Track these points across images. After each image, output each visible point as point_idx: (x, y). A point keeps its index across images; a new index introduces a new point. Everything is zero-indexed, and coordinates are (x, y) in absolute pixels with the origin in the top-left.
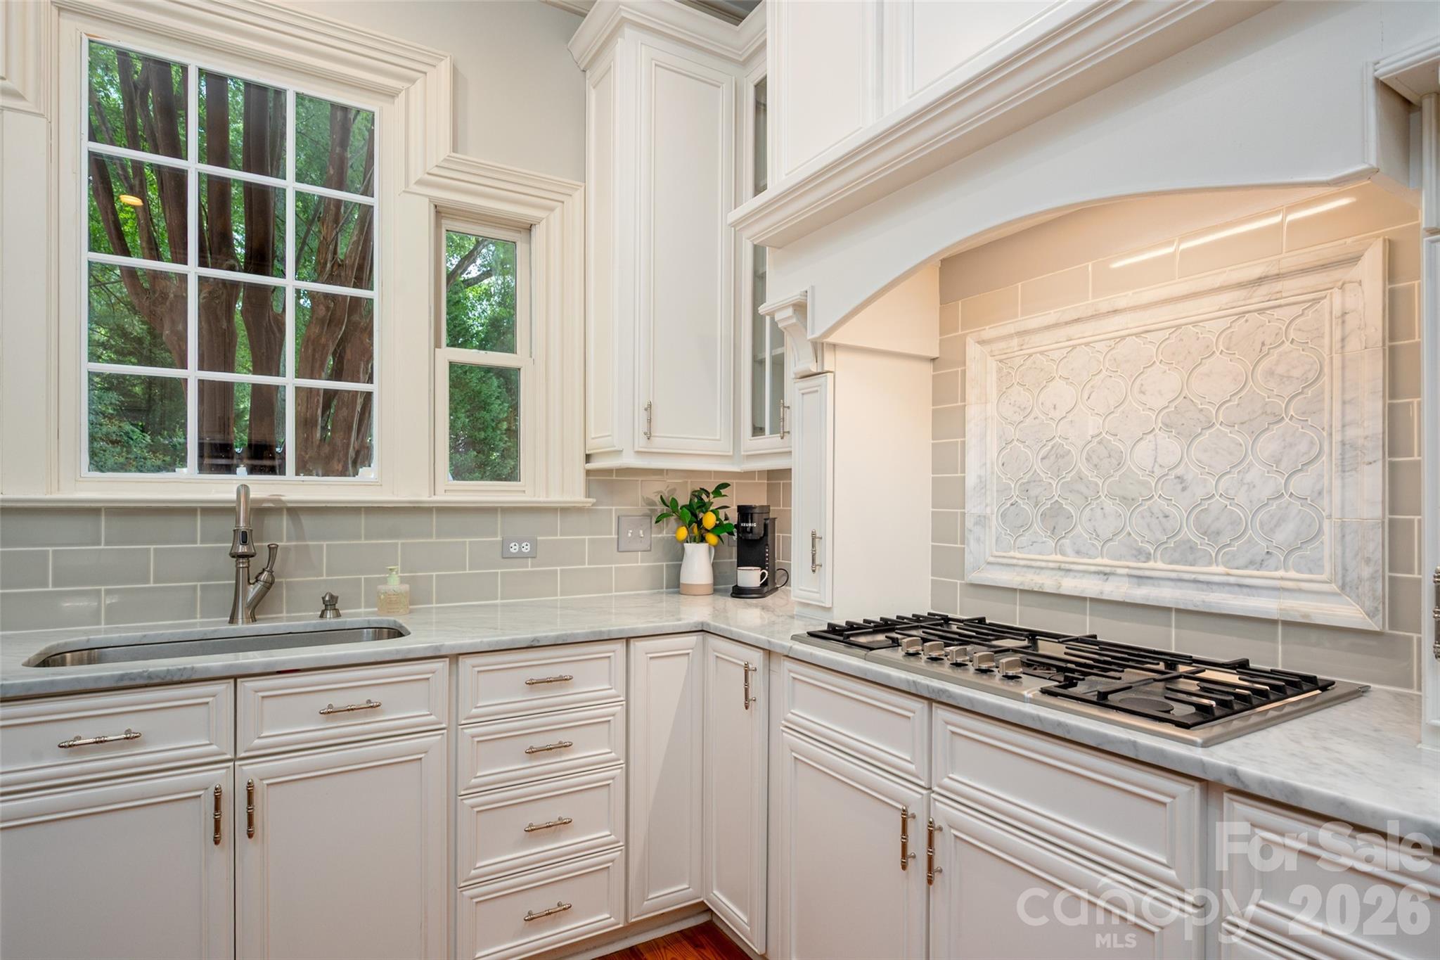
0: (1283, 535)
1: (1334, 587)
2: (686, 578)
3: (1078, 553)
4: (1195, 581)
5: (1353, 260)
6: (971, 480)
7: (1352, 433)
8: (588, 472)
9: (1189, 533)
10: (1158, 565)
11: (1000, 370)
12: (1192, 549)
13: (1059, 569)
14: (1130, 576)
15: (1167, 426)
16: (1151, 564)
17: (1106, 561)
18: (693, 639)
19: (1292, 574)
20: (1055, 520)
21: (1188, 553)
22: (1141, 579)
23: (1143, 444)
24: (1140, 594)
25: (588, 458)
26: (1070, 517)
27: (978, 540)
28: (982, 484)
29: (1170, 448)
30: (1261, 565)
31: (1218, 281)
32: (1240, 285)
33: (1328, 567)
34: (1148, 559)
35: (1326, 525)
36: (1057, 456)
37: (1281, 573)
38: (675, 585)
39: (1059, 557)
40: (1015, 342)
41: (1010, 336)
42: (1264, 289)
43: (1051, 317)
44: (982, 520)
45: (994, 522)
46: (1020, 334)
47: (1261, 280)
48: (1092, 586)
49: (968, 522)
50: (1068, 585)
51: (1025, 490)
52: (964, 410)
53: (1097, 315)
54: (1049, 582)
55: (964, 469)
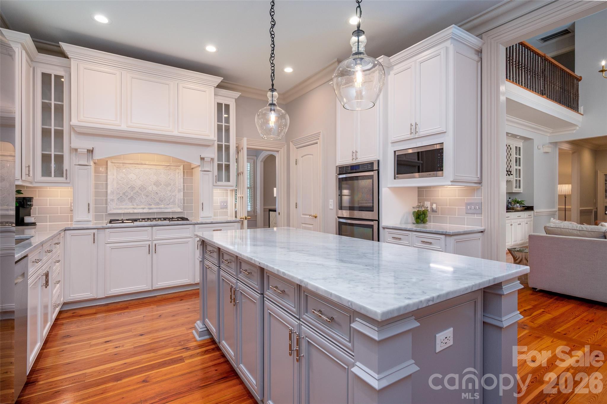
0: (171, 201)
1: (178, 207)
3: (137, 205)
4: (160, 208)
5: (180, 166)
6: (109, 191)
7: (180, 188)
9: (158, 201)
10: (153, 206)
11: (117, 169)
12: (159, 203)
13: (133, 208)
14: (148, 208)
15: (154, 184)
16: (152, 206)
17: (143, 206)
19: (172, 206)
20: (131, 199)
21: (158, 204)
22: (150, 209)
23: (150, 187)
24: (151, 211)
26: (135, 199)
27: (111, 204)
28: (112, 193)
29: (155, 188)
30: (168, 205)
31: (163, 164)
32: (166, 166)
33: (177, 205)
34: (151, 205)
35: (177, 199)
36: (132, 188)
37: (171, 206)
39: (133, 206)
40: (121, 164)
41: (121, 163)
42: (169, 167)
44: (112, 200)
45: (116, 200)
46: (123, 163)
47: (169, 166)
48: (141, 211)
49: (109, 201)
50: (136, 211)
51: (124, 194)
52: (107, 176)
53: (142, 164)
54: (131, 211)
55: (107, 189)
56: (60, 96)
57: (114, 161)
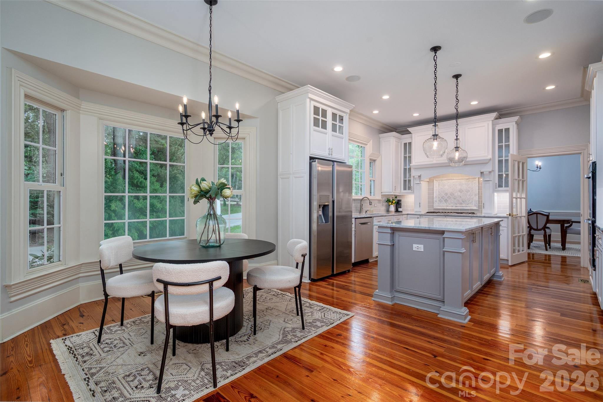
0: (470, 202)
1: (474, 206)
2: (390, 210)
3: (449, 204)
4: (462, 206)
5: (476, 179)
6: (434, 196)
7: (476, 193)
8: (382, 195)
9: (461, 202)
10: (458, 205)
11: (438, 184)
15: (459, 191)
17: (452, 205)
18: (406, 215)
19: (471, 205)
20: (446, 201)
21: (461, 204)
22: (456, 207)
23: (457, 193)
24: (457, 208)
25: (381, 193)
26: (448, 200)
27: (435, 203)
28: (436, 197)
29: (459, 194)
30: (468, 204)
32: (466, 179)
33: (474, 204)
35: (474, 200)
36: (446, 194)
38: (388, 211)
41: (440, 180)
43: (445, 179)
44: (436, 201)
45: (438, 201)
46: (442, 180)
47: (468, 179)
48: (451, 208)
49: (434, 201)
50: (448, 208)
51: (442, 198)
52: (433, 188)
53: (451, 180)
54: (445, 208)
55: (433, 195)
56: (410, 152)
57: (437, 180)
